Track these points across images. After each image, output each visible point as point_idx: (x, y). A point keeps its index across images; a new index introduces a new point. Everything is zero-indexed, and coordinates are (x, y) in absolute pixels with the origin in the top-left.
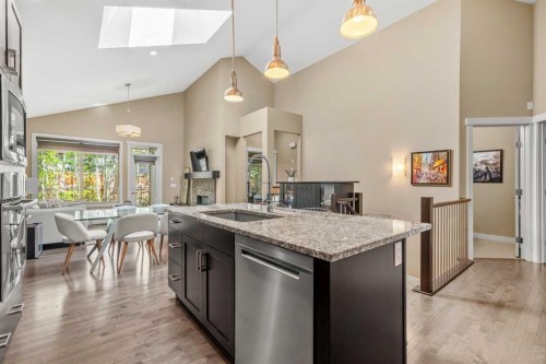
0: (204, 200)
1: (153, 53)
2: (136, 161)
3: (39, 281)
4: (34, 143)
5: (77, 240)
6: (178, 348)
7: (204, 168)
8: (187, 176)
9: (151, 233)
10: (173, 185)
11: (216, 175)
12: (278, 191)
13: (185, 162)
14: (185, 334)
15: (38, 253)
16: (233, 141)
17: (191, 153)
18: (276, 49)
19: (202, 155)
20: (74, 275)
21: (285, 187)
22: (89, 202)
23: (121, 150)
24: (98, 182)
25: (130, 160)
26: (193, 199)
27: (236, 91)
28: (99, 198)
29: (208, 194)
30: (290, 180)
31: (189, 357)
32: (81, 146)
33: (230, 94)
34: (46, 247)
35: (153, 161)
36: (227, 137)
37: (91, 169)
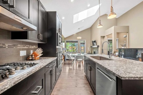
0: (96, 53)
1: (83, 21)
2: (81, 44)
3: (66, 65)
4: (66, 42)
5: (70, 59)
6: (84, 87)
7: (95, 45)
8: (91, 47)
9: (82, 59)
10: (88, 49)
11: (98, 46)
12: (118, 51)
13: (91, 44)
14: (86, 84)
15: (65, 60)
16: (103, 37)
17: (92, 41)
18: (111, 10)
19: (95, 42)
20: (70, 65)
21: (120, 50)
22: (74, 52)
23: (78, 42)
24: (75, 48)
25: (80, 44)
26: (93, 52)
27: (100, 25)
28: (75, 51)
29: (96, 51)
30: (123, 47)
31: (86, 90)
32: (72, 42)
33: (99, 26)
34: (67, 60)
35: (84, 44)
36: (101, 36)
37: (74, 46)
